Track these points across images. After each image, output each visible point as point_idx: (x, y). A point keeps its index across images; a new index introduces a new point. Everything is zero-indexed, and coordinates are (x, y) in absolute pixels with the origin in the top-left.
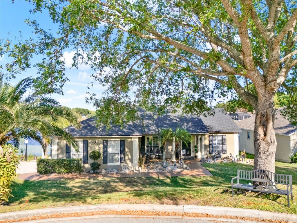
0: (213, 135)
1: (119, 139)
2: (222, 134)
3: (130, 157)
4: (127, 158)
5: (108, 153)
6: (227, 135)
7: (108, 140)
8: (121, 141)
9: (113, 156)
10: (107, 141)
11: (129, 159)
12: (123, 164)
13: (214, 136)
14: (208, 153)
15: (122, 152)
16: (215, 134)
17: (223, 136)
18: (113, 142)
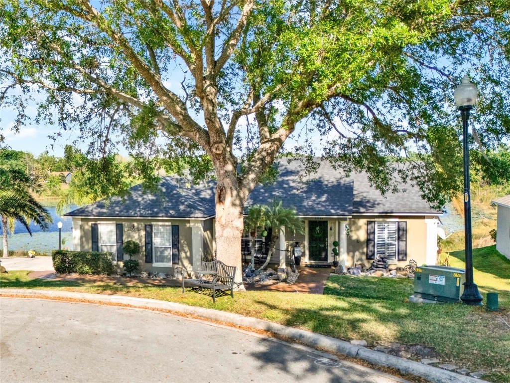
0: (376, 220)
1: (170, 224)
2: (397, 220)
3: (188, 254)
4: (183, 255)
5: (154, 246)
6: (408, 221)
7: (153, 223)
8: (173, 226)
9: (162, 252)
10: (151, 226)
11: (187, 257)
12: (176, 266)
13: (380, 223)
14: (364, 257)
15: (176, 244)
16: (381, 220)
17: (399, 222)
18: (160, 227)
